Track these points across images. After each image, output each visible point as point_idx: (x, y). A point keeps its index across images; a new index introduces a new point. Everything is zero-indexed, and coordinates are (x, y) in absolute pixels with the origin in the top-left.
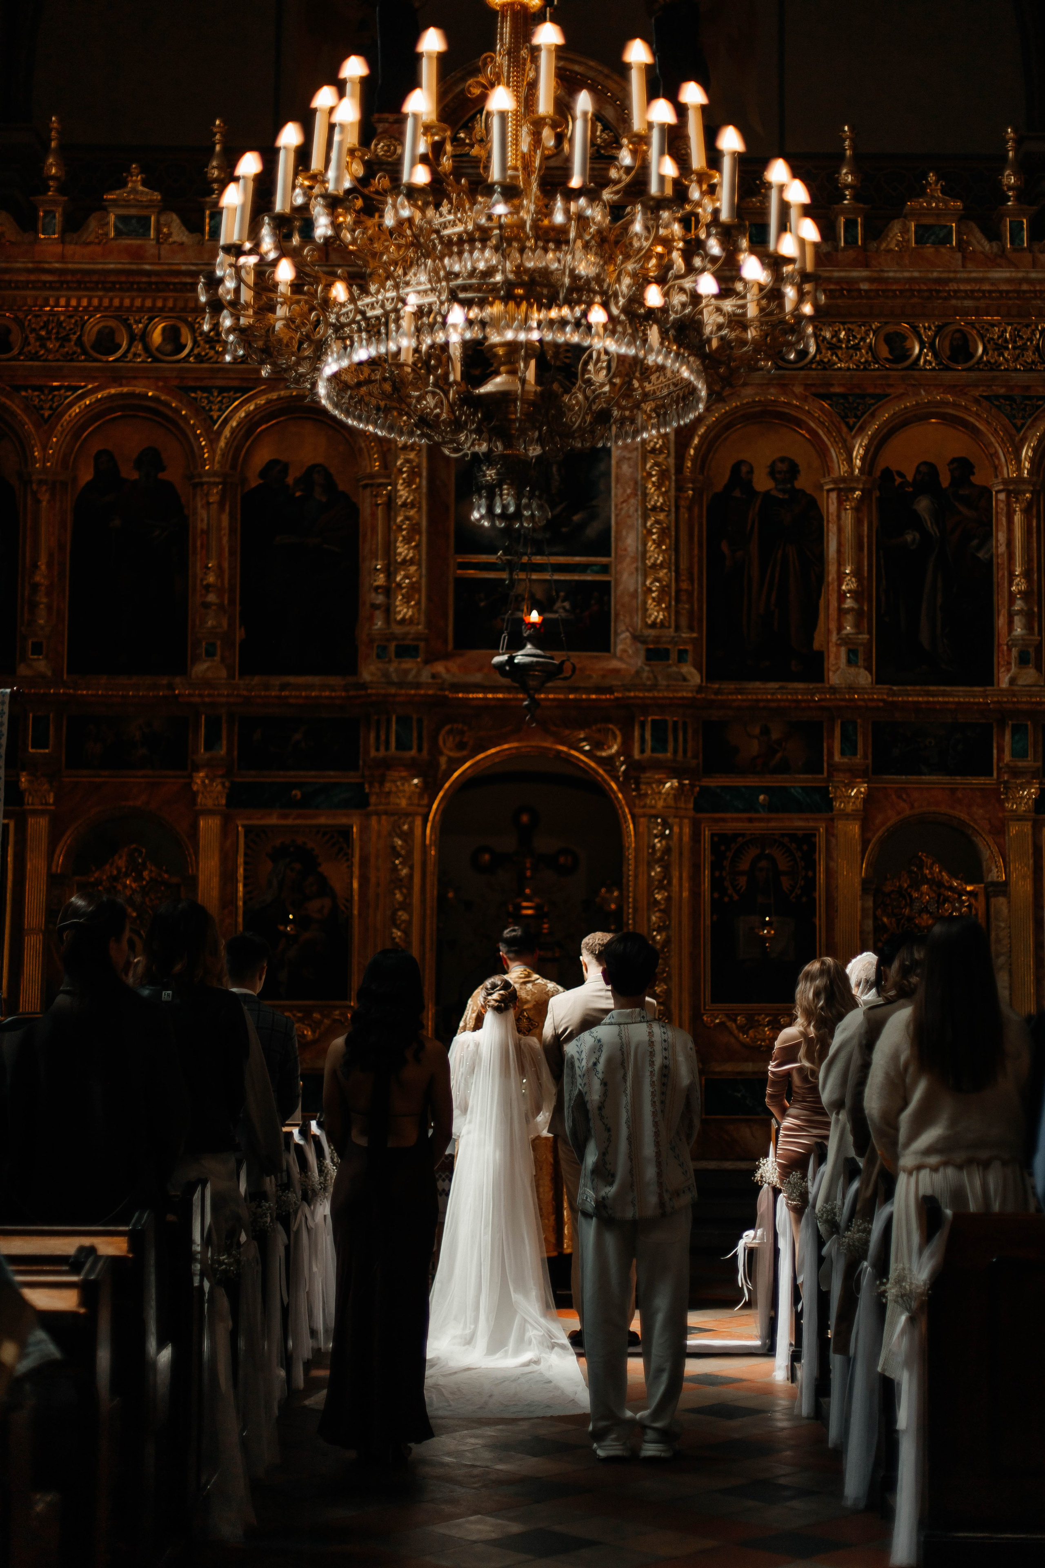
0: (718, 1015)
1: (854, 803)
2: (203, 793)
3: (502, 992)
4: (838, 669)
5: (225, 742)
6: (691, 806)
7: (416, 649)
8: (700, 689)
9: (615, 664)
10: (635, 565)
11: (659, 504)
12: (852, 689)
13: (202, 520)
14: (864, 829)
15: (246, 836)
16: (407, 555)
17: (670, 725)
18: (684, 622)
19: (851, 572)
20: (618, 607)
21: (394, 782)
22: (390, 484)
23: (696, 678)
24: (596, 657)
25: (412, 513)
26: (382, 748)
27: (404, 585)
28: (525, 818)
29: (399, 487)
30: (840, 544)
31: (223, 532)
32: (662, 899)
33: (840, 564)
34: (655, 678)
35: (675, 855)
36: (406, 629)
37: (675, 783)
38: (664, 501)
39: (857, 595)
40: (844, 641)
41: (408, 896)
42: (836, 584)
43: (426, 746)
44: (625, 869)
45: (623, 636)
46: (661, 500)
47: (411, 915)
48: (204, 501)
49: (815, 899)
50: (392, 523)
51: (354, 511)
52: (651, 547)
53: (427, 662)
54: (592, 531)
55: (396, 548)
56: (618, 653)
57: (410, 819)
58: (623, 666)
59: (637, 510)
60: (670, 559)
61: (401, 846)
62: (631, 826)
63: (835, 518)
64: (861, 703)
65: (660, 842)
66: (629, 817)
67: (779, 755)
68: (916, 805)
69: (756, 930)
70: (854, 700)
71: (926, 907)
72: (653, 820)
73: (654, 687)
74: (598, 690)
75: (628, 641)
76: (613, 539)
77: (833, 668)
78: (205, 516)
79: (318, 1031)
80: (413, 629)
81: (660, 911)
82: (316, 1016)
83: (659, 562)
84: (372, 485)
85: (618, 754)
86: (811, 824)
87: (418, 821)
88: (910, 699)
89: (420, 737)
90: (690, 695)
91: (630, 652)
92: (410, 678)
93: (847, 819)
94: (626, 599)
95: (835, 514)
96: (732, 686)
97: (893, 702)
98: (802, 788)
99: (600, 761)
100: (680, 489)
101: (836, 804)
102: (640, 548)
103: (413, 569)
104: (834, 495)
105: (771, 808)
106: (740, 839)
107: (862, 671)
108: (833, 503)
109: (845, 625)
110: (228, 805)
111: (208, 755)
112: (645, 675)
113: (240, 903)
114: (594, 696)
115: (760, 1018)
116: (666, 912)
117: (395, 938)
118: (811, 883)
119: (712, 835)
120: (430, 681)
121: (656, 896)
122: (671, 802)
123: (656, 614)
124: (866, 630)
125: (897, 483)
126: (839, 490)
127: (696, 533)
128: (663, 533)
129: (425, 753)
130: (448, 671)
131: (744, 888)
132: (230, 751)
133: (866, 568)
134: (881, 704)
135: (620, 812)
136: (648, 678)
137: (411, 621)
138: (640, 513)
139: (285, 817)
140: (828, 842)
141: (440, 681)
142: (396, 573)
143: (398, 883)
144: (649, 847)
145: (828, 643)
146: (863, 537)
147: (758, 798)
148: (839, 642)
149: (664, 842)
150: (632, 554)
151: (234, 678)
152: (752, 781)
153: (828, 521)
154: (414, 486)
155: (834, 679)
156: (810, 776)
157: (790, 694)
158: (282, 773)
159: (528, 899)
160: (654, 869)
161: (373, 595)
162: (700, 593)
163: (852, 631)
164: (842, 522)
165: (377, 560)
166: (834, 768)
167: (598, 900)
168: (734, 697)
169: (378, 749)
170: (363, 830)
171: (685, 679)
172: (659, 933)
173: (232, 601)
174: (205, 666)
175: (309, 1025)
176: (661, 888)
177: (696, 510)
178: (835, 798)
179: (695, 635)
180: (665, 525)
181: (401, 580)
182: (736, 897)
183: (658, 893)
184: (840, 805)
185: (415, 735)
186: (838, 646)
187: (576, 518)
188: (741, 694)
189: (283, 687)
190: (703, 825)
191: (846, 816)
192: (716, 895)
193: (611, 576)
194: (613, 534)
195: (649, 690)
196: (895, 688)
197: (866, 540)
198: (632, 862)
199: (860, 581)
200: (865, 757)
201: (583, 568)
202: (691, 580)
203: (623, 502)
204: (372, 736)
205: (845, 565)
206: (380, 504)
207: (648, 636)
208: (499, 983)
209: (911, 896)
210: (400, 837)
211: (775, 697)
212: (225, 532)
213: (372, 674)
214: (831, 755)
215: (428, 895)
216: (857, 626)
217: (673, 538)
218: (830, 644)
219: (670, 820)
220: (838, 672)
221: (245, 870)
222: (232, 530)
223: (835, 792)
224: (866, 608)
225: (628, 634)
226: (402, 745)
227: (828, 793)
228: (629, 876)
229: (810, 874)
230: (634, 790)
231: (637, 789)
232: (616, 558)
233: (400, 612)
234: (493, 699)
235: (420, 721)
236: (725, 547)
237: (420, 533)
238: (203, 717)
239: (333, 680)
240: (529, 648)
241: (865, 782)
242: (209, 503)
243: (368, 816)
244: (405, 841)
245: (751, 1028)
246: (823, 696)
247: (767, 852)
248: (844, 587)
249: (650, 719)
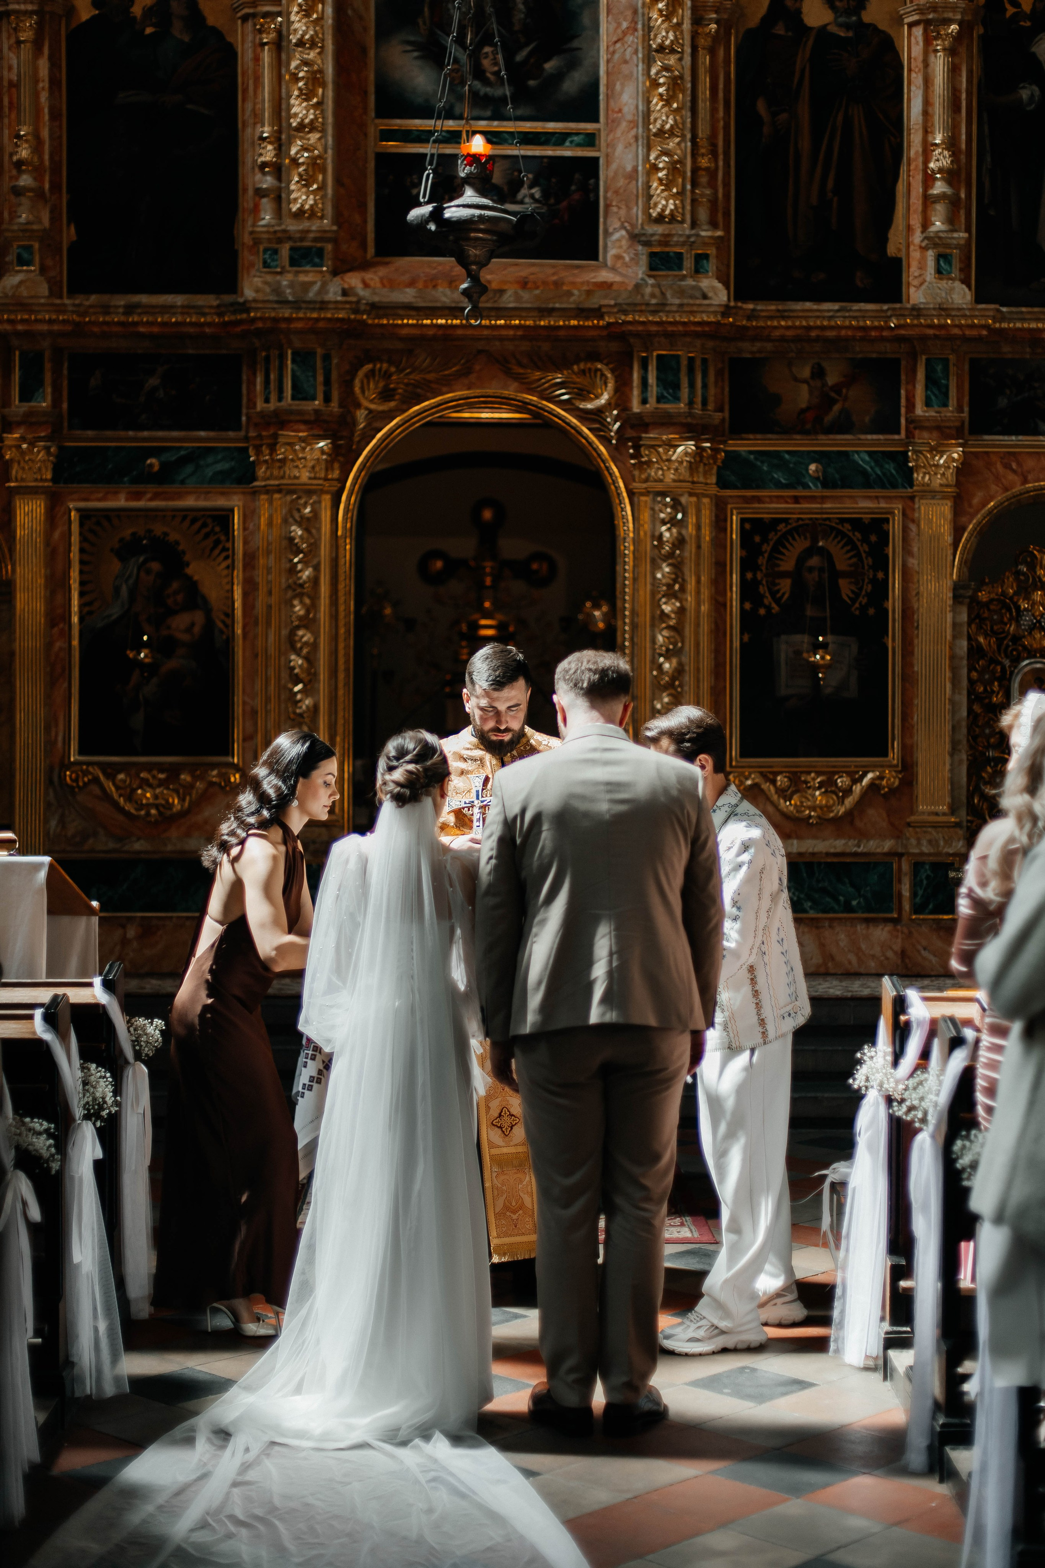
0: (750, 774)
1: (943, 474)
2: (19, 463)
3: (411, 767)
4: (921, 284)
5: (49, 390)
6: (713, 479)
7: (320, 253)
8: (727, 310)
9: (605, 276)
10: (633, 132)
11: (667, 42)
12: (943, 310)
13: (10, 68)
14: (957, 511)
15: (81, 525)
16: (306, 116)
17: (684, 363)
18: (703, 215)
19: (943, 142)
20: (609, 195)
21: (291, 445)
22: (279, 14)
23: (720, 295)
24: (578, 267)
25: (312, 55)
26: (273, 397)
27: (301, 160)
28: (487, 514)
29: (293, 18)
30: (927, 103)
31: (41, 85)
32: (672, 611)
33: (927, 131)
34: (663, 294)
35: (690, 549)
36: (305, 225)
37: (691, 446)
38: (676, 37)
39: (951, 176)
40: (933, 242)
41: (313, 607)
42: (921, 159)
43: (335, 395)
44: (619, 568)
45: (616, 236)
46: (671, 36)
47: (316, 636)
48: (13, 40)
49: (887, 611)
50: (283, 70)
51: (229, 54)
52: (657, 104)
53: (335, 273)
54: (571, 85)
55: (289, 107)
56: (609, 263)
57: (315, 498)
58: (618, 279)
59: (636, 52)
60: (684, 123)
61: (301, 537)
62: (628, 508)
63: (921, 65)
64: (956, 331)
65: (669, 530)
66: (625, 494)
67: (837, 408)
68: (1030, 477)
69: (805, 655)
70: (945, 326)
71: (1039, 622)
72: (659, 499)
73: (662, 306)
74: (581, 312)
75: (624, 243)
76: (602, 97)
77: (915, 282)
78: (15, 62)
79: (188, 798)
80: (315, 225)
81: (669, 627)
82: (185, 777)
83: (668, 127)
84: (254, 15)
85: (609, 405)
86: (883, 505)
87: (327, 499)
88: (1026, 325)
89: (327, 382)
90: (712, 319)
91: (627, 259)
92: (311, 295)
93: (933, 498)
94: (621, 182)
95: (921, 58)
96: (773, 307)
97: (1001, 331)
98: (870, 453)
99: (585, 416)
100: (698, 21)
101: (918, 477)
102: (640, 107)
103: (314, 137)
104: (918, 32)
105: (826, 482)
106: (781, 527)
107: (957, 284)
108: (917, 43)
109: (933, 219)
110: (55, 480)
111: (25, 407)
112: (648, 290)
113: (75, 619)
114: (574, 322)
115: (809, 778)
116: (677, 629)
117: (293, 668)
118: (881, 590)
119: (743, 521)
120: (339, 298)
121: (664, 607)
122: (683, 470)
123: (664, 202)
124: (963, 226)
125: (1008, 14)
126: (927, 23)
127: (721, 86)
128: (675, 84)
129: (334, 405)
130: (366, 285)
131: (786, 596)
132: (56, 402)
133: (964, 137)
134: (985, 333)
135: (613, 487)
136: (653, 295)
137: (313, 213)
138: (640, 55)
139: (137, 496)
140: (905, 530)
141: (354, 299)
142: (290, 144)
143: (297, 589)
144: (653, 537)
145: (908, 247)
146: (960, 91)
147: (807, 470)
148: (924, 244)
149: (674, 530)
150: (629, 117)
151: (61, 297)
152: (799, 444)
153: (910, 70)
154: (315, 16)
155: (916, 296)
156: (881, 437)
157: (855, 318)
158: (131, 433)
159: (487, 615)
160: (660, 568)
161: (259, 176)
162: (727, 174)
163: (943, 227)
164: (930, 70)
165: (263, 126)
166: (915, 424)
167: (581, 617)
168: (775, 323)
169: (267, 401)
170: (249, 515)
171: (705, 297)
172: (667, 658)
173: (55, 187)
174: (16, 279)
175: (176, 791)
176: (671, 595)
177: (721, 53)
178: (917, 467)
179: (719, 233)
180: (677, 73)
181: (297, 153)
182: (776, 608)
183: (665, 603)
184: (923, 478)
185: (320, 378)
186: (924, 249)
187: (549, 66)
188: (784, 318)
189: (130, 309)
190: (729, 506)
191: (930, 493)
192: (747, 606)
193: (599, 150)
194: (602, 89)
195: (654, 312)
196: (1004, 309)
197: (964, 96)
198: (629, 560)
199: (955, 155)
200: (960, 409)
201: (560, 139)
202: (714, 153)
203: (616, 42)
204: (259, 380)
205: (933, 133)
206: (266, 44)
207: (652, 235)
208: (411, 746)
209: (1018, 608)
210: (299, 524)
211: (833, 323)
212: (44, 84)
213: (257, 291)
214: (911, 406)
215: (342, 608)
216: (951, 220)
217: (689, 92)
218: (912, 248)
219: (683, 500)
220: (924, 287)
221: (81, 572)
222: (54, 82)
223: (916, 461)
224: (963, 196)
225: (623, 233)
226: (299, 393)
227: (906, 459)
228: (625, 578)
229: (880, 575)
230: (632, 457)
231: (637, 455)
232: (607, 124)
233: (296, 200)
234: (432, 326)
235: (327, 358)
236: (761, 106)
237: (324, 85)
238: (17, 353)
239: (201, 300)
240: (470, 195)
241: (960, 445)
242: (19, 43)
243: (255, 493)
244: (307, 530)
245: (796, 791)
246: (902, 322)
247: (821, 544)
248: (932, 165)
249: (655, 354)
